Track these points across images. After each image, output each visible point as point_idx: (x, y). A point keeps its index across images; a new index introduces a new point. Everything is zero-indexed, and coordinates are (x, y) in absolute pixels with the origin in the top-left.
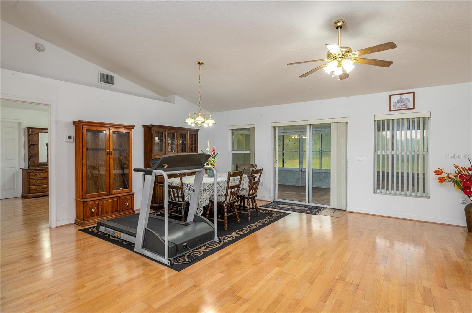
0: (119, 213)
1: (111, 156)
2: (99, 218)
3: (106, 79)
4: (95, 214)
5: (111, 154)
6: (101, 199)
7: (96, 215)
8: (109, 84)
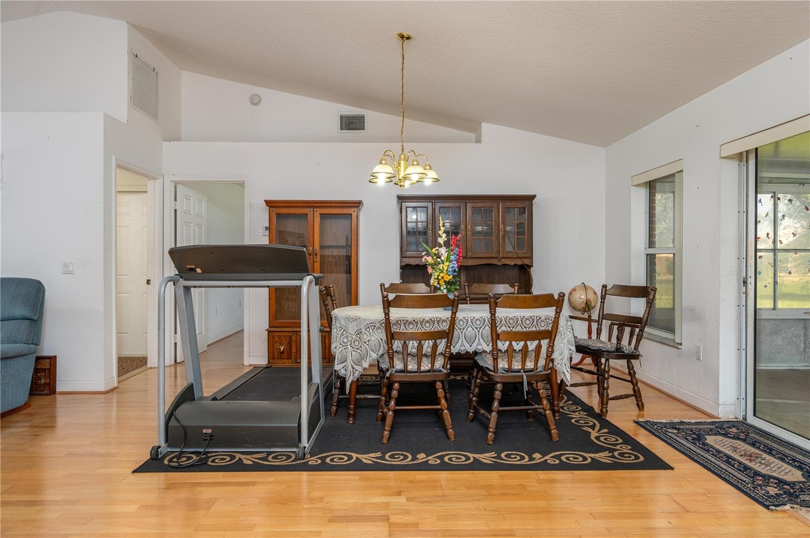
0: (327, 363)
1: (316, 258)
2: (293, 363)
3: (352, 124)
4: (285, 355)
5: (316, 255)
6: (296, 332)
7: (286, 358)
8: (358, 131)
